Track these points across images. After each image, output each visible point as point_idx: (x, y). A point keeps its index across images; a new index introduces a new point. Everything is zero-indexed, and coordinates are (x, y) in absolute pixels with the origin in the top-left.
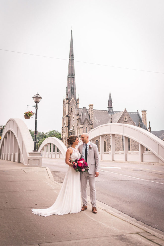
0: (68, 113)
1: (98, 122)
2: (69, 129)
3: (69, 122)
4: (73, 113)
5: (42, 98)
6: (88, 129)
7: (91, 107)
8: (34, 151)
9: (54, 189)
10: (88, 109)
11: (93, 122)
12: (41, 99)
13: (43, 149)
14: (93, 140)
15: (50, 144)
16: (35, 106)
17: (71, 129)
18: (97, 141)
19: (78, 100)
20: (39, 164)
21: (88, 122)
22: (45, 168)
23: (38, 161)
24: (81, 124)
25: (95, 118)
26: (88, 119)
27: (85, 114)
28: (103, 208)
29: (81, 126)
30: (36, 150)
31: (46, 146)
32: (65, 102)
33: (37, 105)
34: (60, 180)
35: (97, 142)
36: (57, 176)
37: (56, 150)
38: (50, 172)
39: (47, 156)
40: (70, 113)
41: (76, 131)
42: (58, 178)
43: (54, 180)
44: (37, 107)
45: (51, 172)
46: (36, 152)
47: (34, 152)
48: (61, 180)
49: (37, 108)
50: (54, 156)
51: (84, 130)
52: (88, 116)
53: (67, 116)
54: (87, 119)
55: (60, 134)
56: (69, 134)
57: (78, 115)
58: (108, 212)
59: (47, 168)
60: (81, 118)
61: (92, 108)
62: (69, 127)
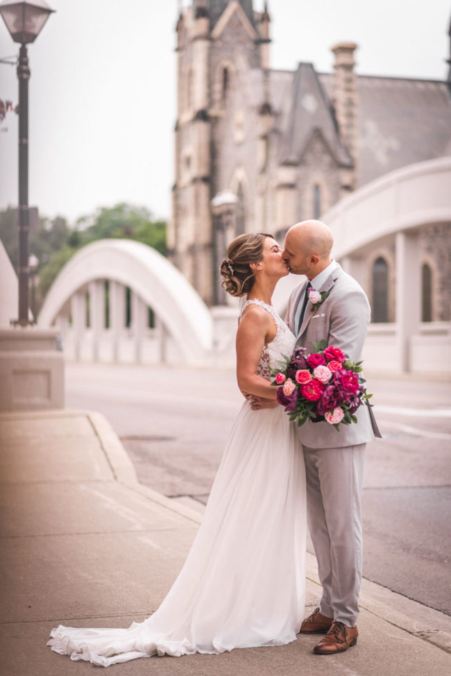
0: (210, 95)
1: (390, 152)
2: (213, 193)
3: (213, 151)
4: (236, 96)
5: (48, 12)
6: (326, 194)
7: (344, 59)
8: (14, 323)
9: (139, 527)
10: (326, 74)
11: (356, 154)
12: (45, 16)
13: (65, 312)
14: (355, 257)
15: (106, 284)
16: (15, 60)
17: (226, 197)
18: (380, 261)
19: (266, 17)
20: (49, 395)
21: (328, 150)
22: (85, 420)
23: (41, 380)
24: (287, 164)
25: (371, 126)
26: (329, 134)
27: (310, 103)
28: (416, 626)
29: (287, 175)
30: (30, 316)
31: (83, 292)
32: (186, 30)
33: (23, 53)
34: (172, 485)
35: (381, 268)
36: (155, 461)
37: (139, 317)
38: (111, 439)
39: (87, 353)
40: (217, 96)
41: (256, 205)
42: (157, 472)
43: (141, 482)
44: (26, 63)
45: (122, 439)
46: (29, 329)
47: (19, 328)
48: (177, 480)
49: (28, 72)
50: (127, 353)
51: (300, 197)
52: (325, 114)
53: (202, 116)
54: (318, 133)
55: (161, 226)
56: (218, 222)
57: (266, 109)
58: (440, 642)
59: (98, 418)
60: (284, 125)
61: (349, 67)
62: (211, 181)
